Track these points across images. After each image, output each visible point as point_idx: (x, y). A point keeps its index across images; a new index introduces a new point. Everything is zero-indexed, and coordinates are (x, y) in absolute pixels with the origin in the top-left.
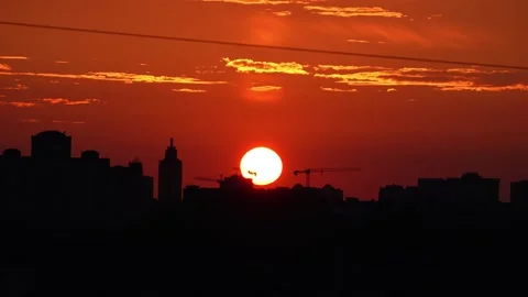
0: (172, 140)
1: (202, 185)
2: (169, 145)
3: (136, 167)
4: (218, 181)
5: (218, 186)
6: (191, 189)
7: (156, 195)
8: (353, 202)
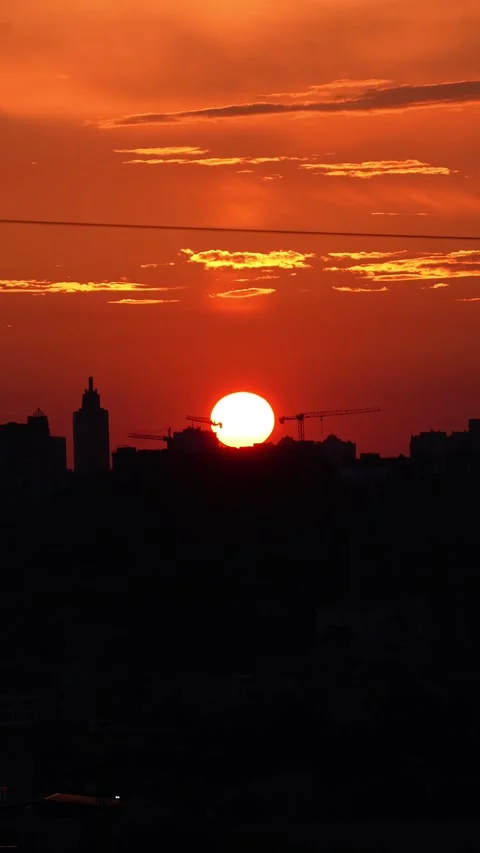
0: (91, 380)
1: (141, 445)
2: (88, 388)
3: (39, 423)
4: (165, 439)
5: (164, 445)
6: (125, 453)
7: (70, 465)
8: (370, 459)
